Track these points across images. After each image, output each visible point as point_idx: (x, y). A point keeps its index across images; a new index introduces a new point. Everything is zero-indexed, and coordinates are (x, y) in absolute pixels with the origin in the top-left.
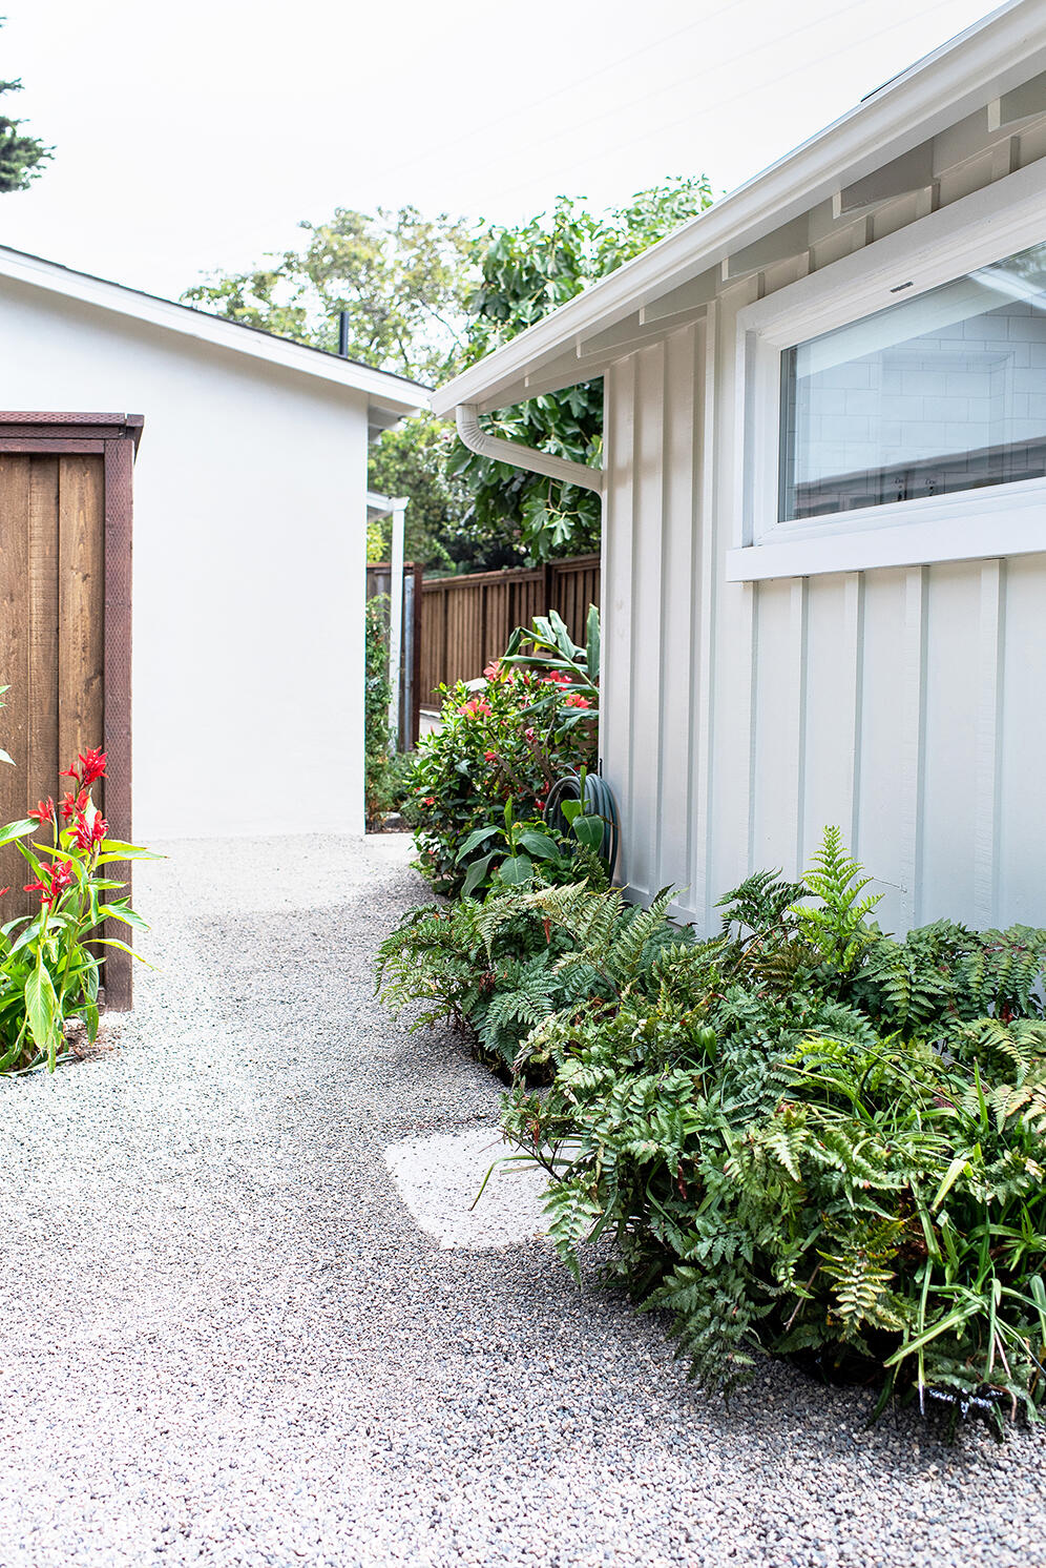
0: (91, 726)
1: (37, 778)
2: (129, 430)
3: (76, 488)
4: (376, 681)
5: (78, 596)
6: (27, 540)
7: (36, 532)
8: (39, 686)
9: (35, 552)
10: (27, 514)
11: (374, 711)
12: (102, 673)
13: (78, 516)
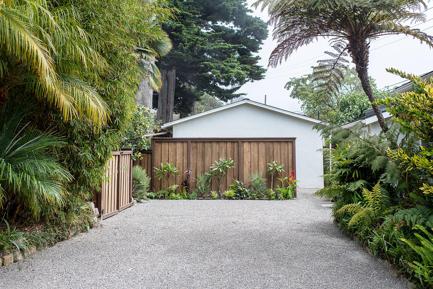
0: (292, 168)
1: (287, 173)
2: (295, 139)
3: (290, 145)
4: (325, 166)
5: (290, 155)
6: (285, 150)
7: (286, 149)
8: (287, 165)
9: (286, 150)
10: (285, 147)
11: (325, 170)
12: (293, 163)
13: (290, 148)
